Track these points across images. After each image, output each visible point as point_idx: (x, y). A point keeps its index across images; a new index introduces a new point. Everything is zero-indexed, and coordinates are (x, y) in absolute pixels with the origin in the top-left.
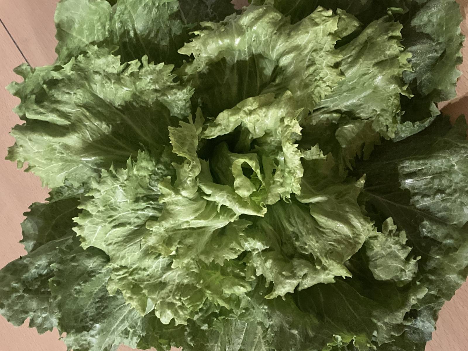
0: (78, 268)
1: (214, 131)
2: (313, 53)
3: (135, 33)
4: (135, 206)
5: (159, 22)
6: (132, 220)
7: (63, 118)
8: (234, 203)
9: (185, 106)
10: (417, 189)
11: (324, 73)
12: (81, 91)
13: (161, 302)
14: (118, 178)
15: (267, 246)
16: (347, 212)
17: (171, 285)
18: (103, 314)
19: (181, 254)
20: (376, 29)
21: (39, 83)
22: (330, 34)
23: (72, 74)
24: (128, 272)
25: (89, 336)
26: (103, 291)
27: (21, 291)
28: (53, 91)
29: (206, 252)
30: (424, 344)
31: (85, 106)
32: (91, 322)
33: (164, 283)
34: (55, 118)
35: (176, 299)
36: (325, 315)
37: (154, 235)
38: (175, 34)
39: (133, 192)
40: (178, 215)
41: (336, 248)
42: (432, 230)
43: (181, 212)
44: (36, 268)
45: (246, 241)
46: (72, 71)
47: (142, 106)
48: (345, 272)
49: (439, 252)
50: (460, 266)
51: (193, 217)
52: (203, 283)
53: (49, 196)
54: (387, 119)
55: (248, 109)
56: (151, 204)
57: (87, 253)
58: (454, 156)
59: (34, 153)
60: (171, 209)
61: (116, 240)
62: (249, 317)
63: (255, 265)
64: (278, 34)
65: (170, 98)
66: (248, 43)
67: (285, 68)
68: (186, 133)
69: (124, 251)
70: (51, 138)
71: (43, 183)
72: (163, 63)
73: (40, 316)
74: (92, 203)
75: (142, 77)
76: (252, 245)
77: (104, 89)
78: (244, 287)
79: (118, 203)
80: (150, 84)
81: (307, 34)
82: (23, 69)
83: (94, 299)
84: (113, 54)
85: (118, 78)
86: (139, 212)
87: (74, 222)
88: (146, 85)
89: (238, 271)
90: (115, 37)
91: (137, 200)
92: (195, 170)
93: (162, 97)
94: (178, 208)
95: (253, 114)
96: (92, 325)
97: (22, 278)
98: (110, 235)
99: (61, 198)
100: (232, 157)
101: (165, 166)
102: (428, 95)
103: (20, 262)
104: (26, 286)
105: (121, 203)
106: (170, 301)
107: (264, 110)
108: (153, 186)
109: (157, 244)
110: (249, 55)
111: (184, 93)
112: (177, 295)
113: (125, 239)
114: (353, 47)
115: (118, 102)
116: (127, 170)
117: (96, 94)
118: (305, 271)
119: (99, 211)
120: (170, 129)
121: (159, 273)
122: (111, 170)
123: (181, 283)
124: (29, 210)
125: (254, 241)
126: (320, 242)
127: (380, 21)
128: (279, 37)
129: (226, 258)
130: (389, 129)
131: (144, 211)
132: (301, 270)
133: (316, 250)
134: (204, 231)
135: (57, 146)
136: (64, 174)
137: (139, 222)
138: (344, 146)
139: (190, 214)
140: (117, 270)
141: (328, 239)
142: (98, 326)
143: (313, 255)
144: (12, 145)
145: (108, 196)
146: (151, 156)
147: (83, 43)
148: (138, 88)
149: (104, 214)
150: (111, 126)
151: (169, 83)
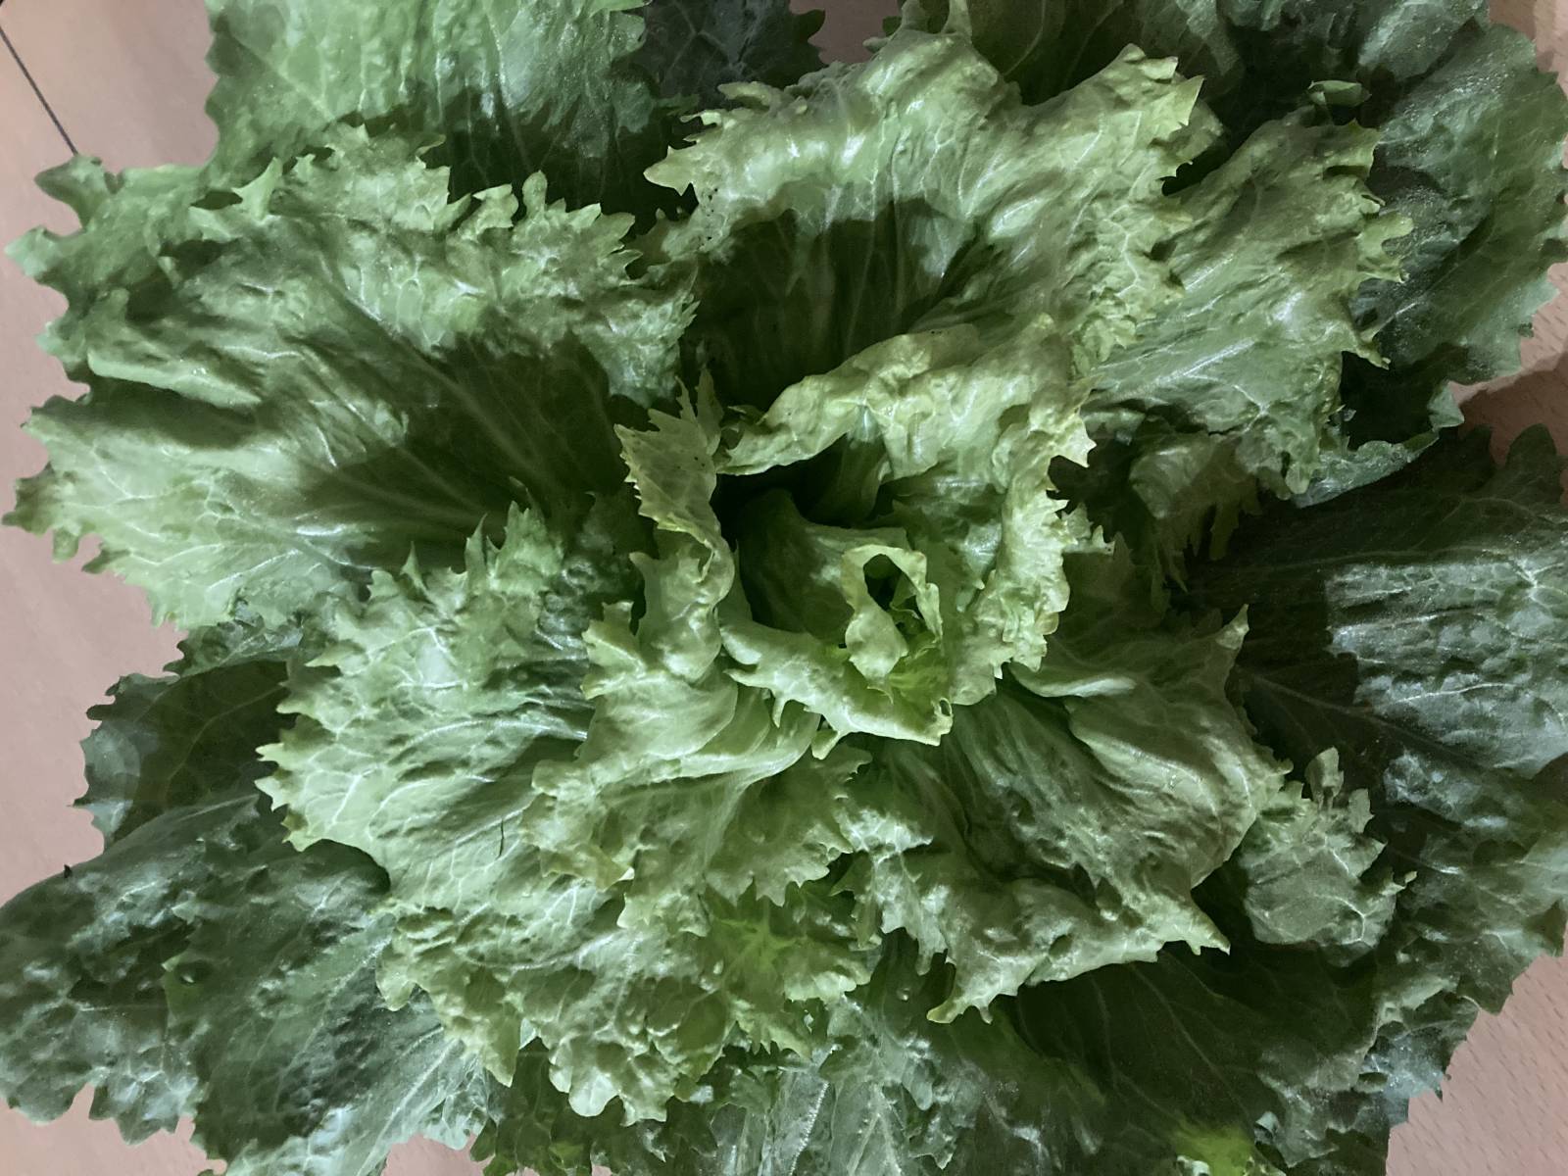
0: (277, 912)
1: (765, 448)
2: (1098, 205)
3: (500, 106)
4: (487, 703)
5: (579, 78)
6: (473, 752)
7: (232, 380)
8: (834, 696)
9: (661, 361)
10: (1381, 654)
11: (1120, 273)
12: (303, 287)
13: (573, 1041)
14: (428, 602)
15: (923, 833)
16: (1206, 731)
17: (611, 980)
18: (363, 1072)
19: (652, 877)
20: (1281, 145)
21: (145, 249)
22: (1156, 143)
23: (271, 226)
24: (456, 928)
25: (309, 1151)
26: (363, 990)
27: (63, 993)
28: (198, 281)
29: (726, 862)
30: (1384, 1137)
31: (315, 342)
32: (318, 1102)
33: (585, 973)
34: (201, 380)
35: (629, 1035)
36: (1112, 1064)
37: (563, 814)
38: (624, 128)
39: (483, 655)
40: (649, 739)
41: (1171, 852)
42: (1426, 782)
43: (660, 728)
44: (122, 907)
45: (855, 817)
46: (272, 212)
47: (517, 356)
48: (1208, 935)
49: (1453, 854)
50: (1532, 903)
51: (695, 748)
52: (721, 975)
53: (180, 655)
54: (1288, 434)
55: (894, 375)
56: (544, 696)
57: (309, 860)
58: (1536, 553)
59: (121, 504)
60: (623, 717)
61: (413, 820)
62: (856, 1069)
63: (881, 898)
64: (991, 128)
65: (615, 329)
66: (881, 161)
67: (1009, 245)
68: (676, 448)
69: (444, 859)
70: (185, 451)
71: (155, 611)
72: (597, 207)
73: (133, 1080)
74: (331, 692)
75: (522, 252)
76: (873, 833)
77: (386, 286)
78: (847, 973)
79: (427, 693)
80: (547, 279)
81: (1092, 134)
82: (76, 181)
83: (331, 1015)
84: (423, 158)
85: (436, 249)
86: (501, 724)
87: (263, 759)
88: (534, 281)
89: (828, 919)
90: (428, 111)
91: (494, 681)
92: (718, 581)
93: (587, 327)
94: (652, 715)
95: (915, 393)
96: (321, 1110)
97: (69, 945)
98: (393, 801)
99: (221, 661)
100: (820, 540)
101: (596, 565)
102: (1418, 363)
103: (64, 887)
104: (85, 974)
105: (440, 693)
106: (606, 1039)
107: (952, 378)
108: (549, 633)
109: (572, 843)
110: (878, 204)
111: (663, 315)
112: (632, 1020)
113: (445, 818)
114: (1212, 197)
115: (432, 337)
116: (465, 575)
117: (356, 302)
118: (1064, 927)
119: (356, 722)
120: (622, 433)
121: (565, 935)
122: (405, 575)
123: (646, 976)
124: (111, 700)
125: (883, 821)
126: (1117, 829)
127: (1291, 121)
128: (995, 139)
129: (793, 878)
130: (1294, 467)
131: (518, 718)
132: (1048, 923)
133: (1101, 857)
134: (720, 790)
135: (207, 482)
136: (230, 582)
137: (496, 756)
138: (1161, 514)
139: (688, 737)
140: (413, 922)
141: (1142, 821)
142: (341, 1115)
143: (1086, 873)
144: (34, 469)
145: (391, 667)
146: (549, 529)
147: (315, 114)
148: (506, 292)
149: (375, 732)
150: (405, 418)
151: (612, 280)
